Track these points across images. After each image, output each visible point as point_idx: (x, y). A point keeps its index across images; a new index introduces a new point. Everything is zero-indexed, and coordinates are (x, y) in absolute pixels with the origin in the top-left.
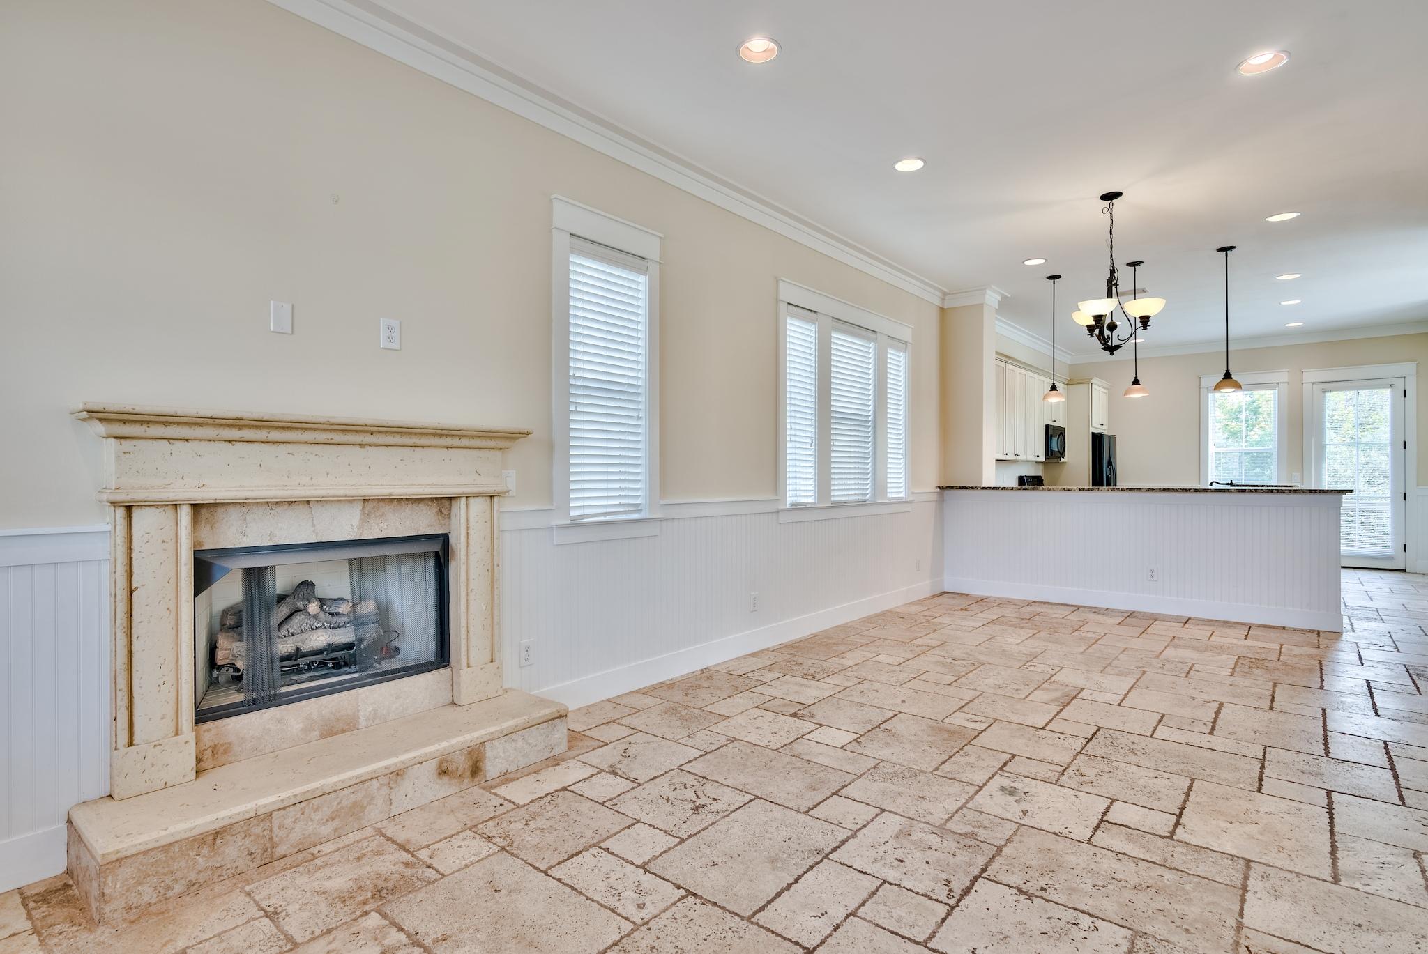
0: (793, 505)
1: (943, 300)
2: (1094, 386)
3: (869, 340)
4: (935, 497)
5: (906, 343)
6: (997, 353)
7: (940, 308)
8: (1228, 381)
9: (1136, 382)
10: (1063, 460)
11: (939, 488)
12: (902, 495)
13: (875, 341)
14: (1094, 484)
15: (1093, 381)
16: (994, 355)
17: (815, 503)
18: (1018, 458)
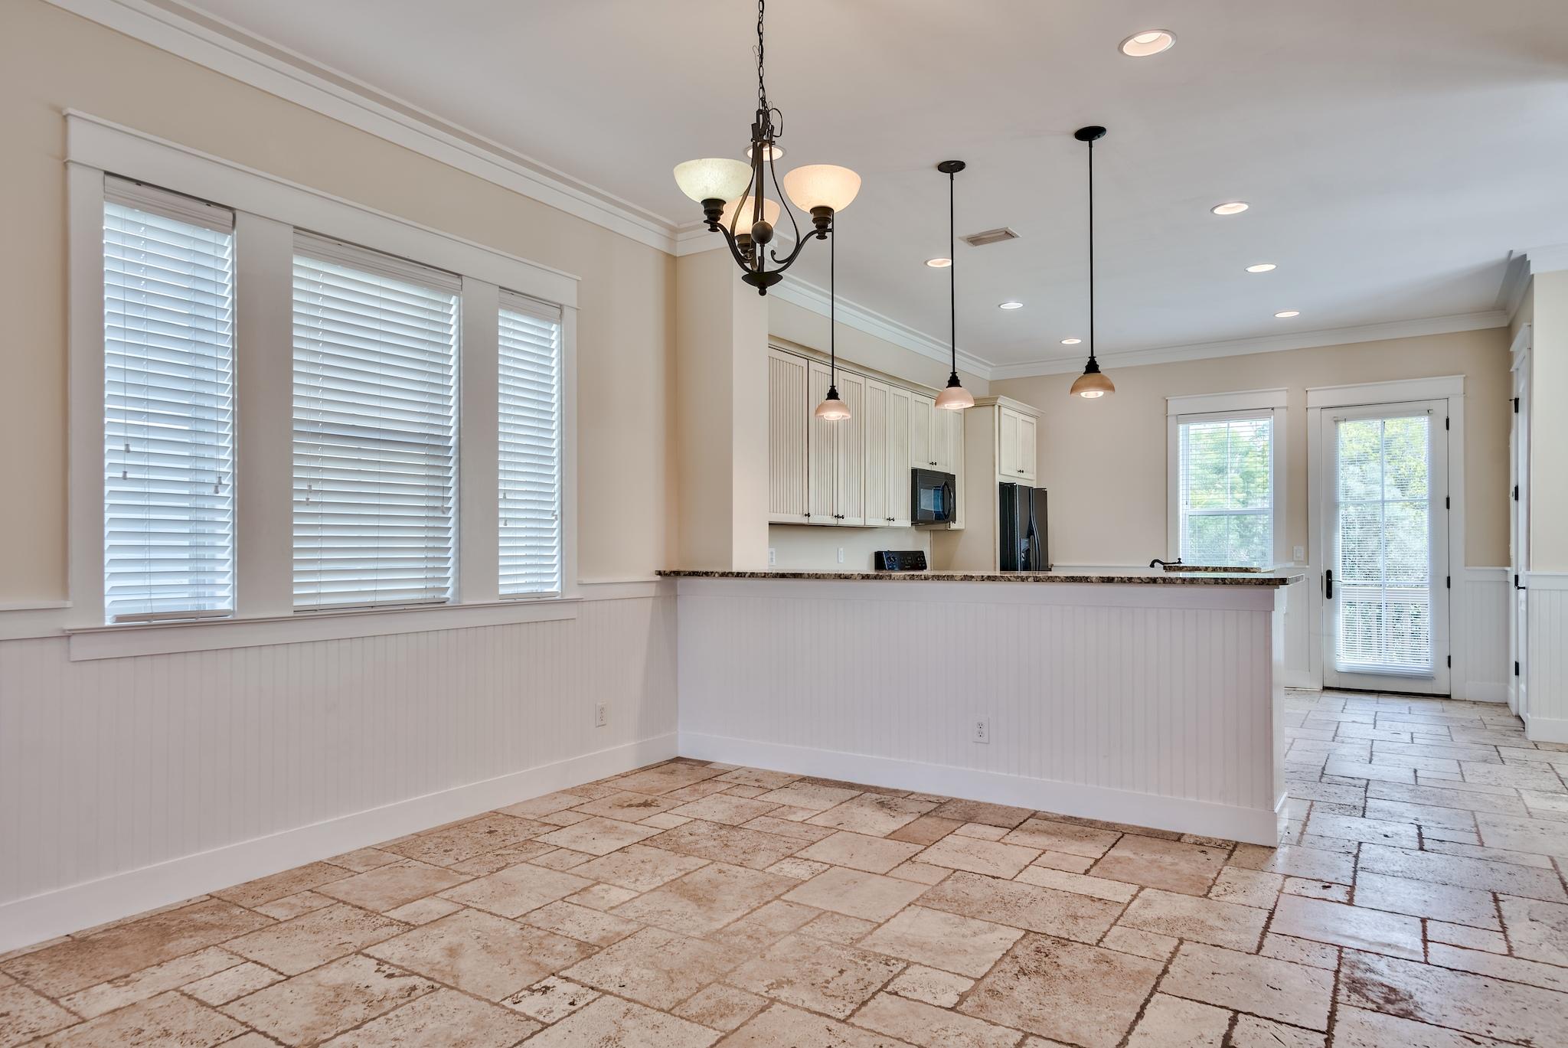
0: (119, 619)
1: (672, 240)
2: (1003, 409)
3: (449, 291)
4: (652, 590)
5: (561, 307)
6: (771, 336)
7: (668, 255)
8: (1093, 376)
9: (954, 382)
10: (953, 526)
11: (659, 573)
12: (555, 588)
13: (457, 291)
14: (1003, 568)
15: (999, 402)
16: (766, 341)
17: (232, 612)
18: (841, 522)
